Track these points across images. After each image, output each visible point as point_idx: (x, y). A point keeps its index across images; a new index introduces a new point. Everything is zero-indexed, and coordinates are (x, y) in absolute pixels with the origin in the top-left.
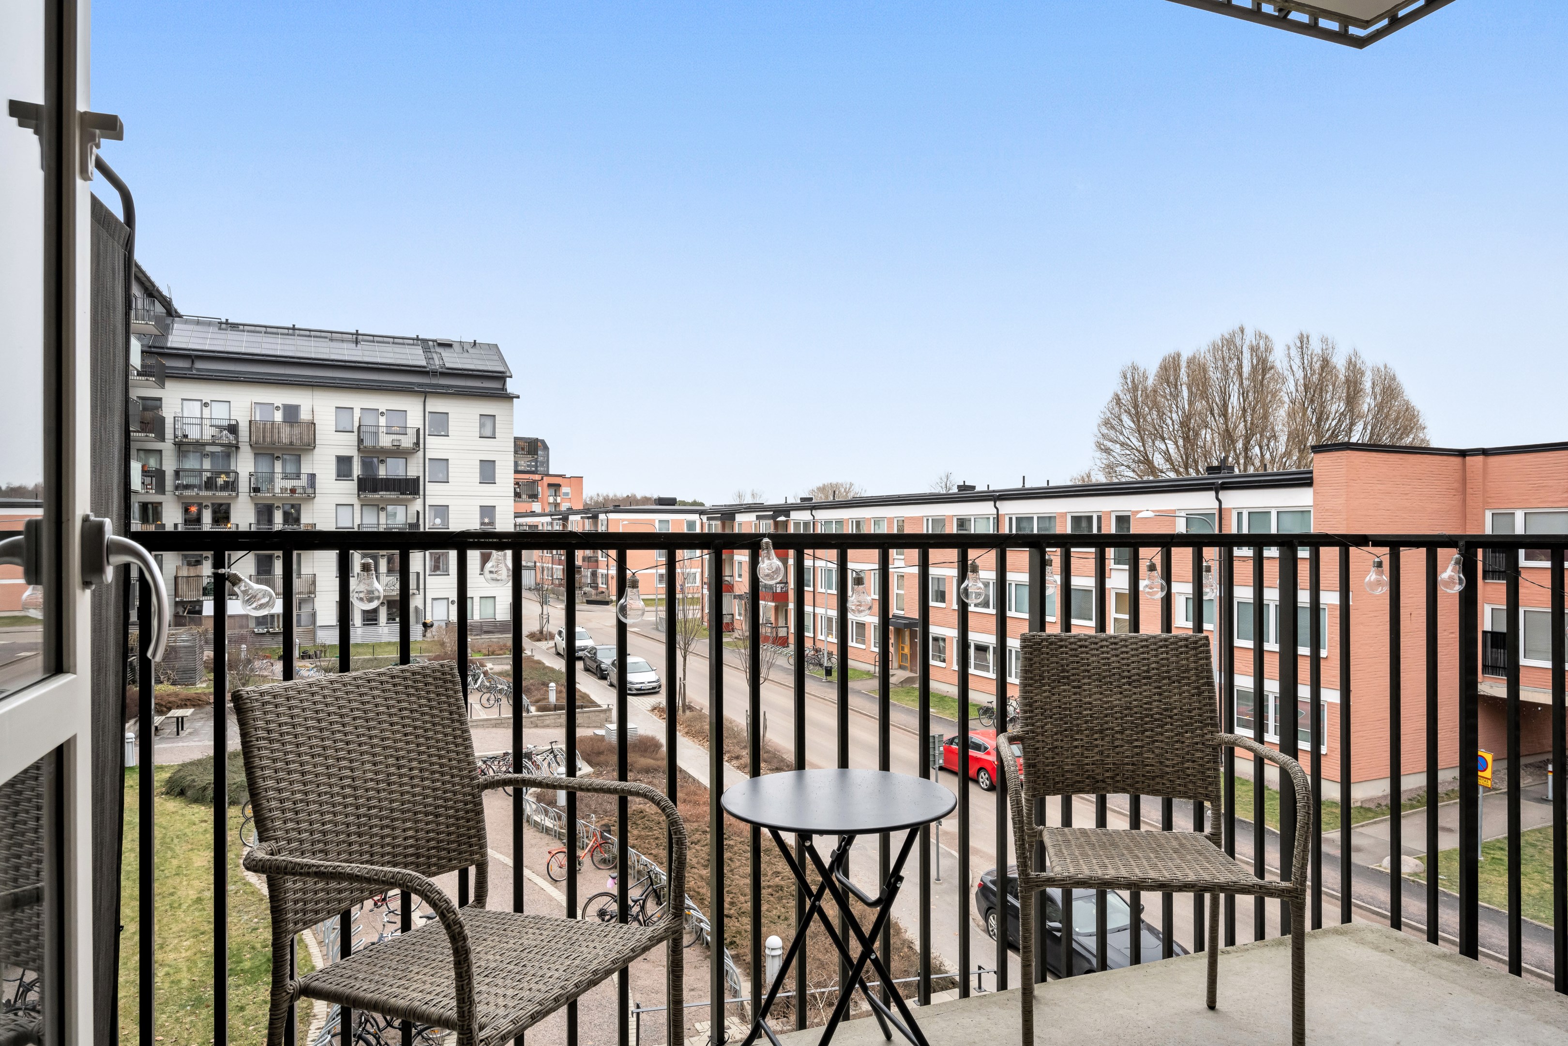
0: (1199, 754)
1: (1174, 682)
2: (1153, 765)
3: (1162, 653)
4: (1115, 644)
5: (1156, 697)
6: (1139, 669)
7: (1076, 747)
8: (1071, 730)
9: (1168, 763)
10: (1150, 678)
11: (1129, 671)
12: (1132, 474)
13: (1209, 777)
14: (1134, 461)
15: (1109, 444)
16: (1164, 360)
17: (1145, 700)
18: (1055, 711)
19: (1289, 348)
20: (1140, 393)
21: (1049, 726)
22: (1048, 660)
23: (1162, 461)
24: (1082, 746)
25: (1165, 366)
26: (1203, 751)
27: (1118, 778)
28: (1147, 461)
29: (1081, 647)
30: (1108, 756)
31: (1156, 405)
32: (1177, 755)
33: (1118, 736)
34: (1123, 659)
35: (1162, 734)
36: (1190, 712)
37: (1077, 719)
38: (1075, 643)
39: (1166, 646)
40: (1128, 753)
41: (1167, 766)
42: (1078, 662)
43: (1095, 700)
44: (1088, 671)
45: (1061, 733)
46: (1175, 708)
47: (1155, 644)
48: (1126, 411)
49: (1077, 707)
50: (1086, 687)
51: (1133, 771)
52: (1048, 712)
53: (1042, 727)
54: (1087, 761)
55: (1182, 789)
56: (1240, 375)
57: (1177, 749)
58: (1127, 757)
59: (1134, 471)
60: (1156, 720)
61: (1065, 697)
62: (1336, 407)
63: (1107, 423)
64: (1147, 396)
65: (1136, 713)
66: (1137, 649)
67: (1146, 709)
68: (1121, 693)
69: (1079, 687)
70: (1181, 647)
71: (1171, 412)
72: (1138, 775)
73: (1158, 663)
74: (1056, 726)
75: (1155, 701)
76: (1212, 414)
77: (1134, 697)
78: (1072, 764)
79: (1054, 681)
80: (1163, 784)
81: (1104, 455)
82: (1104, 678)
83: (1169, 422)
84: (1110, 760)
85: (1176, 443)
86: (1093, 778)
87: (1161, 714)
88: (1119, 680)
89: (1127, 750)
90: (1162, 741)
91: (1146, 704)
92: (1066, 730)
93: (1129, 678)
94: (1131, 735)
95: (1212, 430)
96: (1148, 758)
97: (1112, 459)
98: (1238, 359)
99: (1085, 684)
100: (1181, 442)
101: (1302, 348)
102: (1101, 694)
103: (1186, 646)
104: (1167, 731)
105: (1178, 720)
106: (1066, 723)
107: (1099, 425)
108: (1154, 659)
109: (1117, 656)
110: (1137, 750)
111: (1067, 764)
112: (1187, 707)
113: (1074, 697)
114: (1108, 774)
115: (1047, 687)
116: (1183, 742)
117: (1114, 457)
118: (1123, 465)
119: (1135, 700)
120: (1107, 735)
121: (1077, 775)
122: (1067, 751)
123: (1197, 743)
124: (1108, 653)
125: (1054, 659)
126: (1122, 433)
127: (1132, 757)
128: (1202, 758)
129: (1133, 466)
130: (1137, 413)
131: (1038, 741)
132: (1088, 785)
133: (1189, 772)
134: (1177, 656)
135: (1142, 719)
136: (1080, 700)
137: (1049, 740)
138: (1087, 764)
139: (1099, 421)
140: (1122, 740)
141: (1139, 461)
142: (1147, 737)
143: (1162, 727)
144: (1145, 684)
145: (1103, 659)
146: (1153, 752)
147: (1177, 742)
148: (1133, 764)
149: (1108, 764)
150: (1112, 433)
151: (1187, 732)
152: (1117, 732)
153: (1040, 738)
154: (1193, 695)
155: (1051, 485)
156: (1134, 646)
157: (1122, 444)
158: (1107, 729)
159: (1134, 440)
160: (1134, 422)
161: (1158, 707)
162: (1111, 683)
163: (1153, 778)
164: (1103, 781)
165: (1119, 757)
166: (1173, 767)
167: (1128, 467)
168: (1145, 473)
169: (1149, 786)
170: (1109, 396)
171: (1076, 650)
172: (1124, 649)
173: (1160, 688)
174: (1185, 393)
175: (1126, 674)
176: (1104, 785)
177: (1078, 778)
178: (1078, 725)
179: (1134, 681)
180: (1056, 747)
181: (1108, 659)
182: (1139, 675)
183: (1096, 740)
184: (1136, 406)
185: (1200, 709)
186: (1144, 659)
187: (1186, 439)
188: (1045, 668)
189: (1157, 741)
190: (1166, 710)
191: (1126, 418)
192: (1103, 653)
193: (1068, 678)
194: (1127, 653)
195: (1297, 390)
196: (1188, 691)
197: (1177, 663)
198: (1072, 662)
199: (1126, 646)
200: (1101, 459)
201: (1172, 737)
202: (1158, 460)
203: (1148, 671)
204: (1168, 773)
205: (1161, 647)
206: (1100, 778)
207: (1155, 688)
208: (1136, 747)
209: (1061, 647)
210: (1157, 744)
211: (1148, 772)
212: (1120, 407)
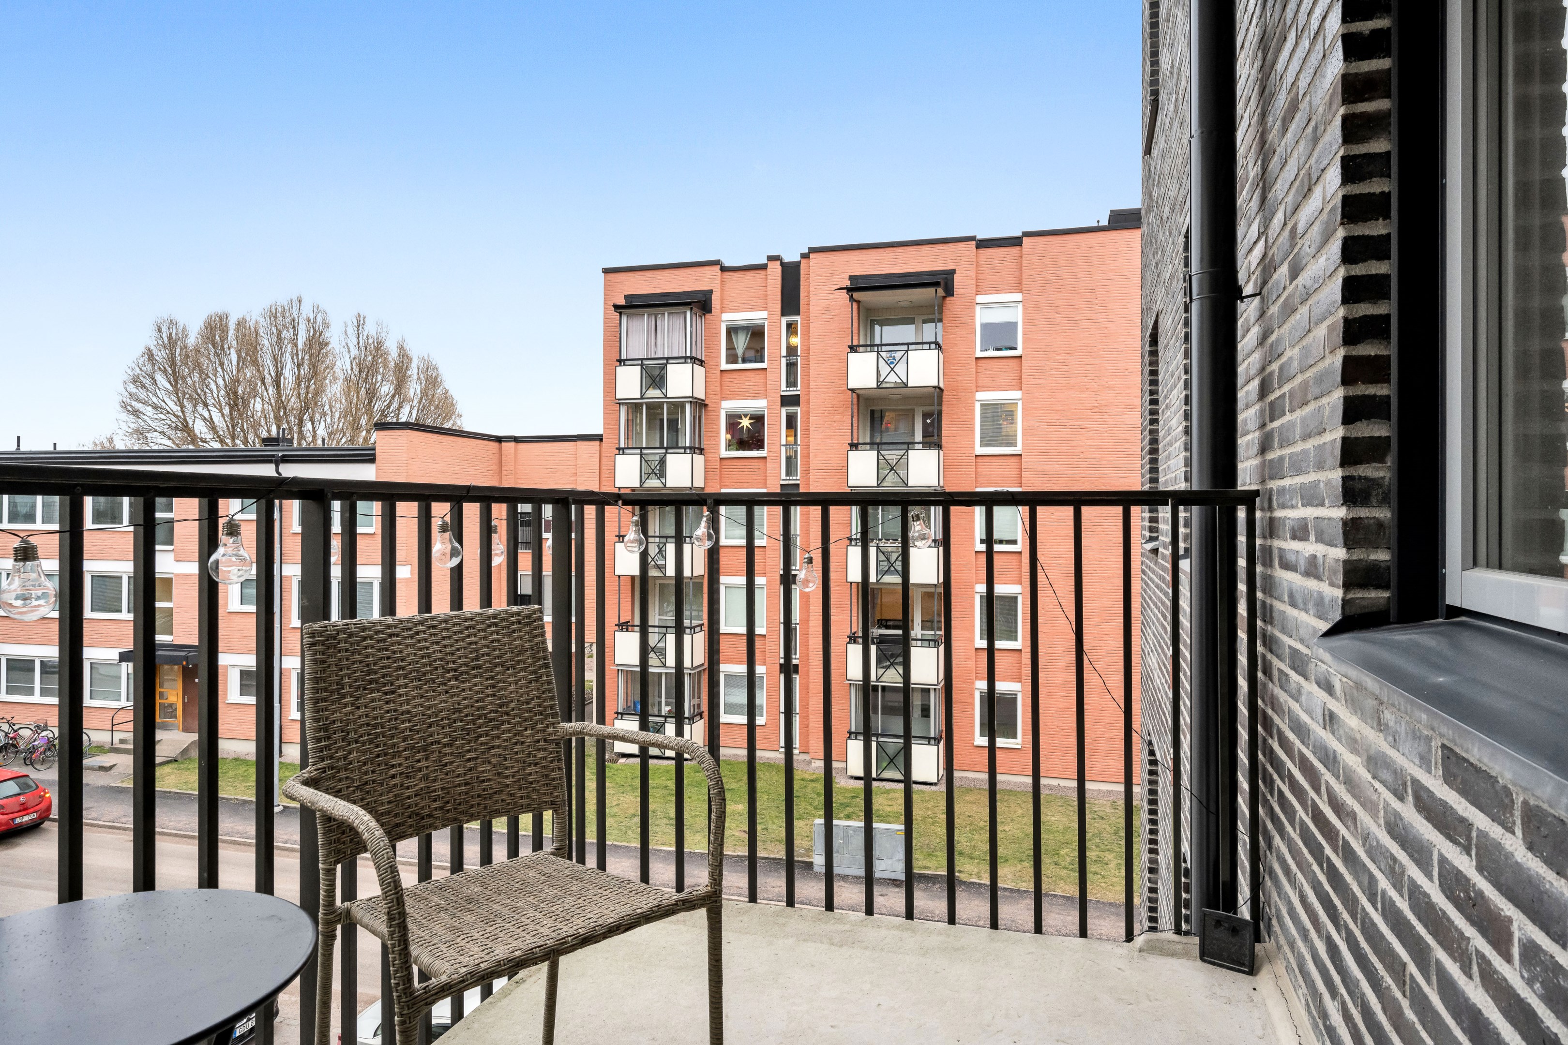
0: (541, 755)
1: (508, 669)
2: (489, 780)
3: (491, 634)
4: (434, 627)
5: (490, 691)
6: (466, 657)
7: (393, 777)
8: (385, 755)
9: (507, 772)
10: (479, 667)
11: (454, 662)
12: (169, 443)
13: (554, 779)
14: (170, 426)
15: (139, 406)
16: (210, 318)
17: (476, 697)
18: (361, 731)
19: (346, 326)
20: (178, 351)
21: (354, 755)
22: (347, 659)
23: (205, 430)
24: (401, 774)
25: (210, 325)
26: (545, 750)
27: (449, 807)
28: (186, 428)
29: (390, 636)
30: (435, 781)
31: (198, 365)
32: (517, 761)
33: (447, 750)
34: (445, 646)
35: (499, 738)
36: (528, 703)
37: (393, 737)
38: (382, 632)
39: (496, 625)
40: (461, 770)
41: (507, 777)
42: (388, 658)
43: (415, 707)
44: (403, 668)
45: (372, 761)
46: (512, 701)
47: (482, 622)
48: (160, 369)
49: (390, 720)
50: (402, 691)
51: (466, 793)
52: (352, 735)
53: (345, 758)
54: (408, 793)
55: (524, 801)
56: (295, 345)
57: (517, 753)
58: (458, 776)
59: (169, 438)
60: (491, 720)
61: (374, 709)
62: (386, 389)
63: (136, 381)
64: (187, 356)
65: (467, 716)
66: (461, 632)
67: (478, 709)
68: (447, 692)
69: (393, 692)
70: (513, 623)
71: (216, 376)
72: (472, 797)
73: (488, 647)
74: (364, 753)
75: (488, 696)
76: (263, 383)
77: (463, 695)
78: (389, 802)
79: (358, 688)
80: (503, 800)
81: (132, 418)
82: (424, 674)
83: (213, 386)
84: (438, 785)
85: (221, 411)
86: (417, 814)
87: (496, 712)
88: (443, 676)
89: (458, 767)
90: (499, 747)
91: (477, 701)
92: (378, 756)
93: (455, 670)
94: (463, 746)
95: (263, 400)
96: (483, 772)
97: (142, 424)
98: (294, 328)
99: (399, 687)
100: (226, 410)
101: (358, 327)
102: (422, 697)
103: (519, 622)
104: (504, 732)
105: (515, 716)
106: (377, 747)
107: (125, 382)
108: (483, 642)
109: (438, 643)
110: (471, 764)
111: (382, 804)
112: (525, 697)
113: (386, 707)
114: (435, 805)
115: (349, 699)
116: (523, 743)
117: (144, 421)
118: (156, 431)
119: (464, 699)
120: (433, 752)
121: (396, 815)
122: (382, 784)
123: (538, 741)
124: (425, 640)
125: (357, 657)
126: (155, 395)
127: (465, 774)
128: (545, 758)
129: (169, 432)
130: (174, 372)
131: (340, 780)
132: (411, 826)
133: (531, 778)
134: (510, 636)
135: (474, 722)
136: (395, 711)
137: (355, 776)
138: (409, 797)
139: (126, 377)
140: (452, 754)
141: (176, 428)
142: (481, 744)
143: (498, 728)
144: (475, 676)
145: (421, 649)
146: (489, 762)
147: (516, 744)
148: (466, 784)
149: (435, 791)
150: (142, 394)
151: (526, 730)
152: (445, 745)
153: (343, 774)
154: (530, 682)
155: (58, 449)
156: (457, 628)
157: (155, 407)
158: (432, 744)
159: (171, 404)
160: (170, 383)
161: (491, 703)
162: (434, 681)
163: (491, 796)
164: (430, 816)
165: (449, 778)
166: (513, 776)
167: (163, 433)
168: (184, 441)
169: (485, 808)
170: (141, 350)
171: (384, 641)
172: (445, 634)
173: (492, 678)
174: (234, 358)
175: (450, 665)
176: (431, 821)
177: (397, 820)
178: (394, 746)
179: (461, 674)
180: (366, 783)
181: (427, 648)
182: (466, 665)
183: (419, 761)
184: (173, 364)
185: (539, 698)
186: (471, 643)
187: (233, 407)
188: (345, 672)
189: (493, 747)
190: (501, 706)
191: (160, 378)
192: (419, 641)
193: (376, 681)
194: (449, 637)
195: (352, 369)
196: (525, 677)
197: (510, 644)
198: (381, 659)
199: (447, 629)
200: (128, 422)
201: (510, 739)
202: (200, 428)
203: (477, 659)
204: (507, 786)
205: (490, 626)
206: (426, 812)
207: (487, 679)
208: (469, 760)
209: (365, 638)
210: (493, 751)
211: (484, 790)
212: (153, 365)
